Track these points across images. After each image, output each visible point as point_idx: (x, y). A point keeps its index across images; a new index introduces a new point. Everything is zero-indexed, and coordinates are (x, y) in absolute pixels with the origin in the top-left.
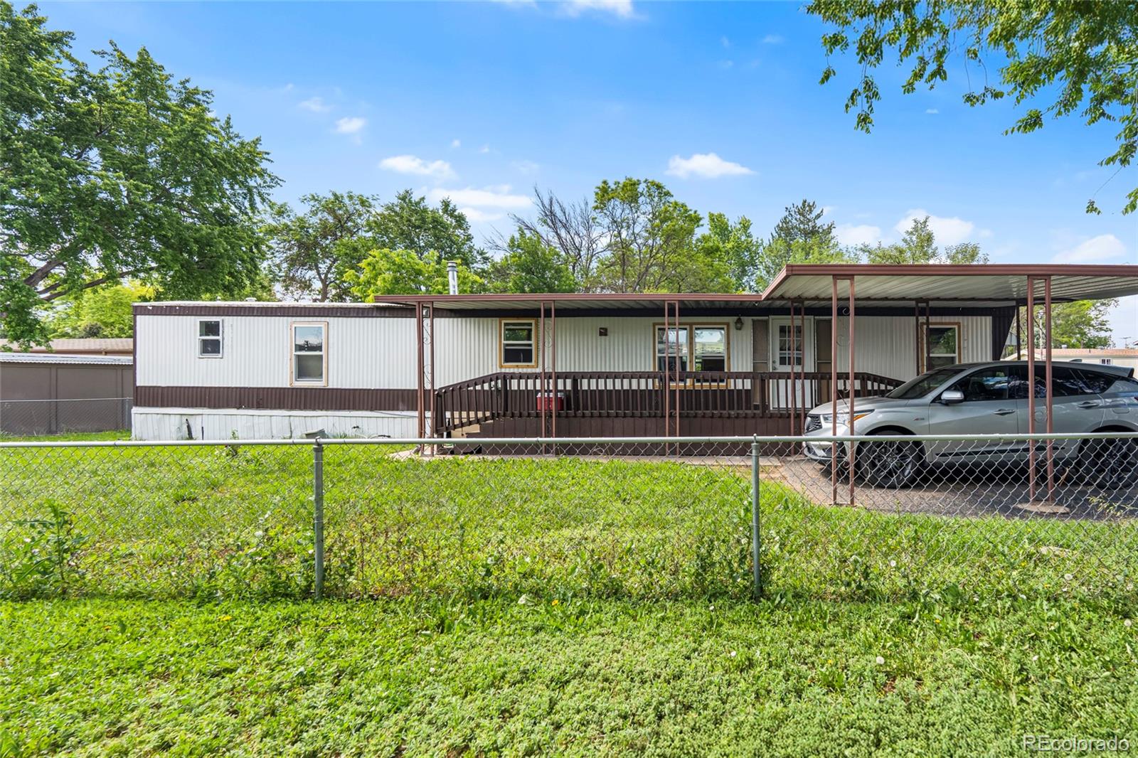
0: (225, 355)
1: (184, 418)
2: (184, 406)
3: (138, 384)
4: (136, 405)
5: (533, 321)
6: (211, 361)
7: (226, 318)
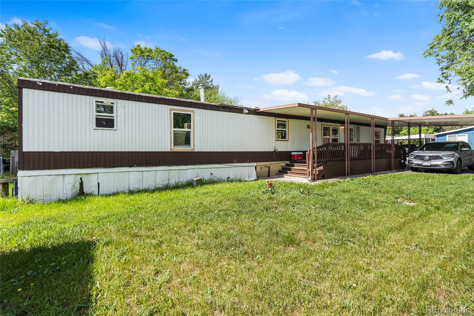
0: (119, 128)
1: (78, 178)
2: (80, 167)
3: (25, 149)
4: (23, 169)
5: (287, 120)
6: (105, 132)
7: (120, 101)
